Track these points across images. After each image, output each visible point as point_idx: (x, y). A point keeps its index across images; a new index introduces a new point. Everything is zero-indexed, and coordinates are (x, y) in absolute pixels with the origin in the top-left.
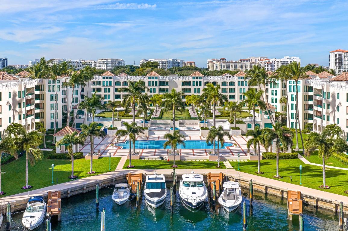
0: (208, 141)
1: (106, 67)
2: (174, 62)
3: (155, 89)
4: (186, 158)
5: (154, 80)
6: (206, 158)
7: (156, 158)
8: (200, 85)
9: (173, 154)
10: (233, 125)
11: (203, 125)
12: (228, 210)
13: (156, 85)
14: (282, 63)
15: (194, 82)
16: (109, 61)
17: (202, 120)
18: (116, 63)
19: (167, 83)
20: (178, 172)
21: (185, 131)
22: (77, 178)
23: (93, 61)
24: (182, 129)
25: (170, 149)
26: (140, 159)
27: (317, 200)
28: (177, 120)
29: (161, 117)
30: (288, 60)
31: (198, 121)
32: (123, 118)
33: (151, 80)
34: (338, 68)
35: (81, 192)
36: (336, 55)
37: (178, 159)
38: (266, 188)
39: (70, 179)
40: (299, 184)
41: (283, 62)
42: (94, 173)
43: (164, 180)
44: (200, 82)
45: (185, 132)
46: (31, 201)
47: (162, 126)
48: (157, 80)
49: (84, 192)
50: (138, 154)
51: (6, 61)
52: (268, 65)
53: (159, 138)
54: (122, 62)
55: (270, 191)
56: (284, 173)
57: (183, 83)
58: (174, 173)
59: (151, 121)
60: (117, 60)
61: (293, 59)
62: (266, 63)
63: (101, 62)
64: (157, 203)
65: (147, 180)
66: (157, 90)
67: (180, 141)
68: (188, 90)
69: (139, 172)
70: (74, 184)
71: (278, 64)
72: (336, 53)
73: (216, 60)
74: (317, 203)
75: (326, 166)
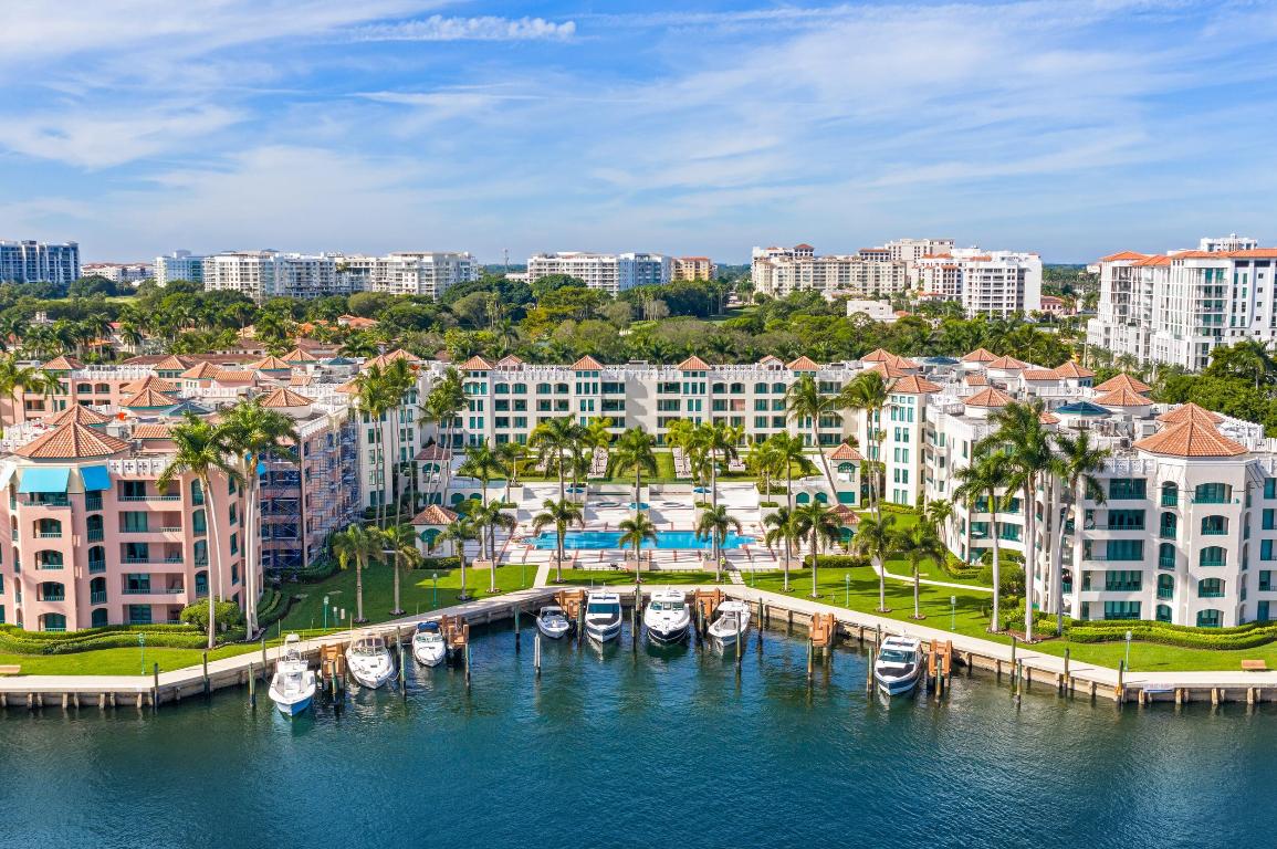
0: (699, 532)
1: (416, 283)
2: (640, 264)
3: (591, 402)
4: (661, 566)
5: (591, 380)
6: (697, 566)
7: (605, 567)
8: (703, 391)
9: (637, 558)
10: (765, 498)
11: (700, 497)
12: (722, 643)
13: (595, 391)
14: (983, 274)
15: (686, 384)
16: (428, 259)
17: (701, 486)
18: (450, 267)
19: (622, 388)
20: (645, 589)
21: (663, 510)
22: (471, 599)
23: (373, 260)
24: (656, 505)
25: (629, 549)
26: (575, 567)
27: (862, 630)
28: (645, 485)
29: (608, 479)
30: (1003, 265)
31: (690, 488)
32: (522, 479)
33: (583, 380)
34: (1117, 311)
35: (483, 620)
36: (1114, 269)
37: (645, 567)
38: (791, 614)
39: (461, 601)
40: (844, 607)
41: (987, 270)
42: (499, 592)
43: (617, 601)
44: (703, 385)
45: (662, 513)
46: (422, 628)
47: (612, 499)
48: (598, 380)
49: (489, 621)
50: (570, 558)
51: (75, 255)
52: (945, 276)
53: (606, 525)
54: (469, 264)
55: (796, 618)
56: (830, 591)
57: (660, 386)
58: (637, 590)
59: (589, 489)
60: (453, 256)
61: (1020, 260)
62: (939, 267)
63: (400, 264)
64: (606, 633)
65: (590, 601)
66: (598, 405)
67: (647, 534)
68: (673, 405)
69: (576, 590)
70: (471, 607)
71: (971, 277)
72: (1117, 264)
73: (781, 251)
74: (862, 634)
75: (921, 581)
